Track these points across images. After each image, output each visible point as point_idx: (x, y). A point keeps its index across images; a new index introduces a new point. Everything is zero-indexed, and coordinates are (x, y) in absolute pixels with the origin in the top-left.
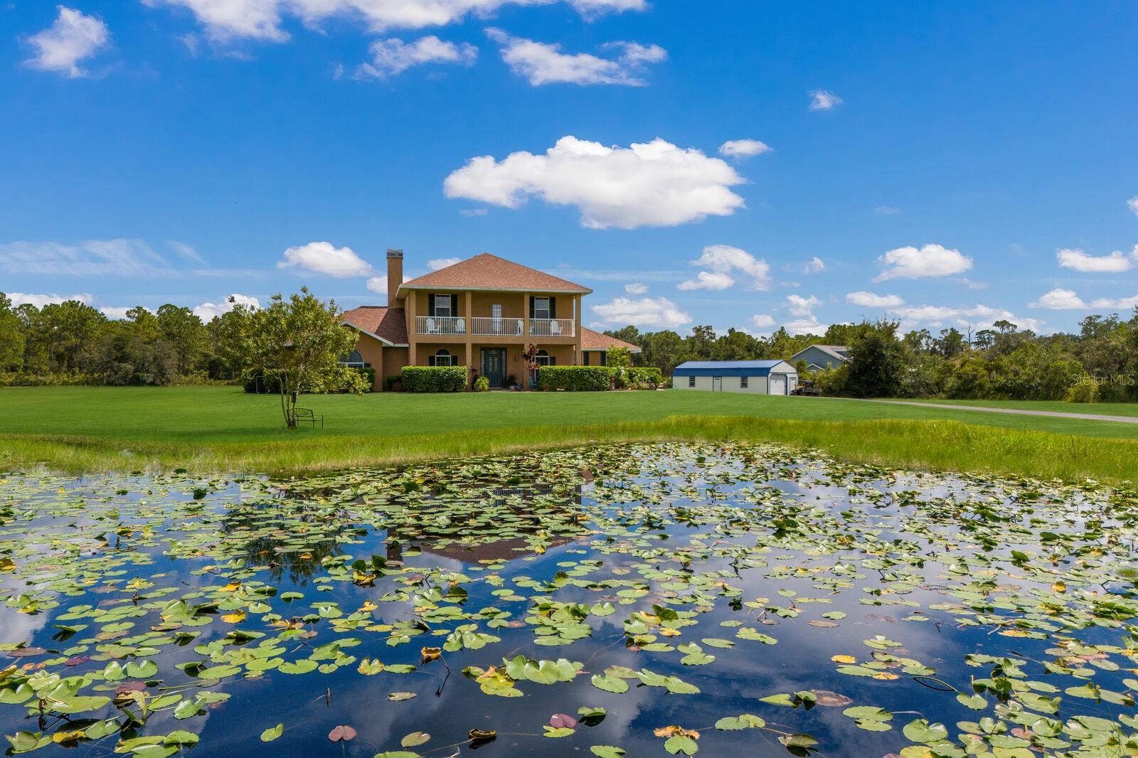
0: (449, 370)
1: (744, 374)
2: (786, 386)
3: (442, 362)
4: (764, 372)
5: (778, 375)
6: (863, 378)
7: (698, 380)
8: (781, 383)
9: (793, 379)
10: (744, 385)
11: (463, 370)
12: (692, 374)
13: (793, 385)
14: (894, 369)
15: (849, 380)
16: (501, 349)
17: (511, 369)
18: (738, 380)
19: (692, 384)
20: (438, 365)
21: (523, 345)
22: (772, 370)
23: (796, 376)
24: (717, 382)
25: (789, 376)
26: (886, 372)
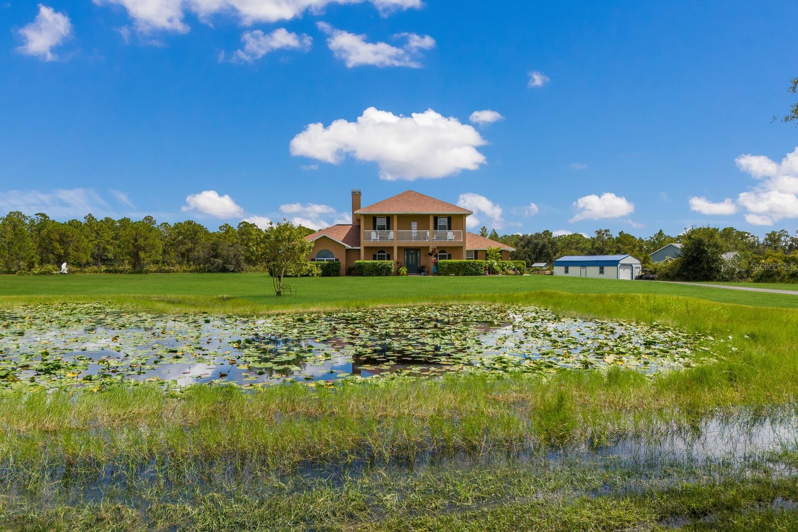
0: (382, 263)
1: (602, 265)
2: (632, 273)
3: (382, 258)
4: (615, 263)
5: (625, 266)
6: (691, 267)
7: (571, 269)
8: (628, 271)
9: (637, 268)
10: (602, 272)
11: (391, 263)
12: (567, 265)
13: (637, 272)
14: (714, 261)
15: (681, 268)
16: (417, 250)
17: (423, 262)
18: (597, 269)
19: (567, 272)
20: (379, 259)
21: (429, 247)
22: (621, 262)
23: (640, 266)
24: (583, 270)
25: (634, 266)
26: (708, 263)
